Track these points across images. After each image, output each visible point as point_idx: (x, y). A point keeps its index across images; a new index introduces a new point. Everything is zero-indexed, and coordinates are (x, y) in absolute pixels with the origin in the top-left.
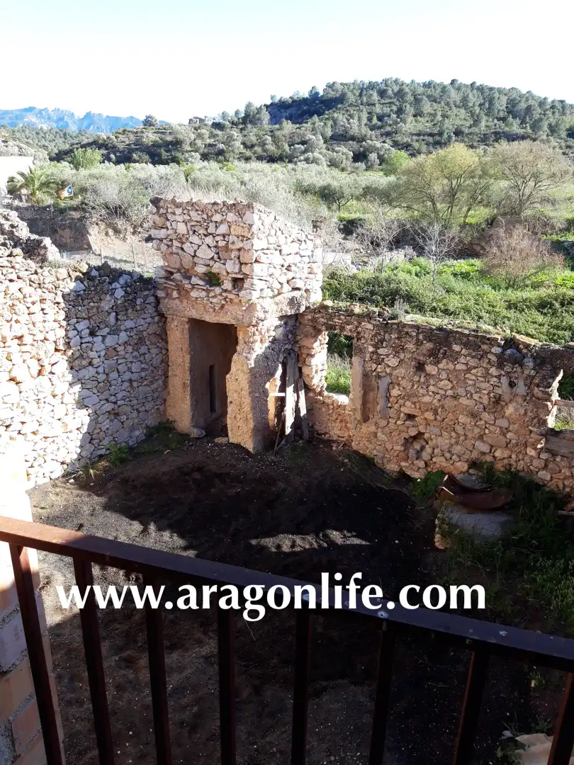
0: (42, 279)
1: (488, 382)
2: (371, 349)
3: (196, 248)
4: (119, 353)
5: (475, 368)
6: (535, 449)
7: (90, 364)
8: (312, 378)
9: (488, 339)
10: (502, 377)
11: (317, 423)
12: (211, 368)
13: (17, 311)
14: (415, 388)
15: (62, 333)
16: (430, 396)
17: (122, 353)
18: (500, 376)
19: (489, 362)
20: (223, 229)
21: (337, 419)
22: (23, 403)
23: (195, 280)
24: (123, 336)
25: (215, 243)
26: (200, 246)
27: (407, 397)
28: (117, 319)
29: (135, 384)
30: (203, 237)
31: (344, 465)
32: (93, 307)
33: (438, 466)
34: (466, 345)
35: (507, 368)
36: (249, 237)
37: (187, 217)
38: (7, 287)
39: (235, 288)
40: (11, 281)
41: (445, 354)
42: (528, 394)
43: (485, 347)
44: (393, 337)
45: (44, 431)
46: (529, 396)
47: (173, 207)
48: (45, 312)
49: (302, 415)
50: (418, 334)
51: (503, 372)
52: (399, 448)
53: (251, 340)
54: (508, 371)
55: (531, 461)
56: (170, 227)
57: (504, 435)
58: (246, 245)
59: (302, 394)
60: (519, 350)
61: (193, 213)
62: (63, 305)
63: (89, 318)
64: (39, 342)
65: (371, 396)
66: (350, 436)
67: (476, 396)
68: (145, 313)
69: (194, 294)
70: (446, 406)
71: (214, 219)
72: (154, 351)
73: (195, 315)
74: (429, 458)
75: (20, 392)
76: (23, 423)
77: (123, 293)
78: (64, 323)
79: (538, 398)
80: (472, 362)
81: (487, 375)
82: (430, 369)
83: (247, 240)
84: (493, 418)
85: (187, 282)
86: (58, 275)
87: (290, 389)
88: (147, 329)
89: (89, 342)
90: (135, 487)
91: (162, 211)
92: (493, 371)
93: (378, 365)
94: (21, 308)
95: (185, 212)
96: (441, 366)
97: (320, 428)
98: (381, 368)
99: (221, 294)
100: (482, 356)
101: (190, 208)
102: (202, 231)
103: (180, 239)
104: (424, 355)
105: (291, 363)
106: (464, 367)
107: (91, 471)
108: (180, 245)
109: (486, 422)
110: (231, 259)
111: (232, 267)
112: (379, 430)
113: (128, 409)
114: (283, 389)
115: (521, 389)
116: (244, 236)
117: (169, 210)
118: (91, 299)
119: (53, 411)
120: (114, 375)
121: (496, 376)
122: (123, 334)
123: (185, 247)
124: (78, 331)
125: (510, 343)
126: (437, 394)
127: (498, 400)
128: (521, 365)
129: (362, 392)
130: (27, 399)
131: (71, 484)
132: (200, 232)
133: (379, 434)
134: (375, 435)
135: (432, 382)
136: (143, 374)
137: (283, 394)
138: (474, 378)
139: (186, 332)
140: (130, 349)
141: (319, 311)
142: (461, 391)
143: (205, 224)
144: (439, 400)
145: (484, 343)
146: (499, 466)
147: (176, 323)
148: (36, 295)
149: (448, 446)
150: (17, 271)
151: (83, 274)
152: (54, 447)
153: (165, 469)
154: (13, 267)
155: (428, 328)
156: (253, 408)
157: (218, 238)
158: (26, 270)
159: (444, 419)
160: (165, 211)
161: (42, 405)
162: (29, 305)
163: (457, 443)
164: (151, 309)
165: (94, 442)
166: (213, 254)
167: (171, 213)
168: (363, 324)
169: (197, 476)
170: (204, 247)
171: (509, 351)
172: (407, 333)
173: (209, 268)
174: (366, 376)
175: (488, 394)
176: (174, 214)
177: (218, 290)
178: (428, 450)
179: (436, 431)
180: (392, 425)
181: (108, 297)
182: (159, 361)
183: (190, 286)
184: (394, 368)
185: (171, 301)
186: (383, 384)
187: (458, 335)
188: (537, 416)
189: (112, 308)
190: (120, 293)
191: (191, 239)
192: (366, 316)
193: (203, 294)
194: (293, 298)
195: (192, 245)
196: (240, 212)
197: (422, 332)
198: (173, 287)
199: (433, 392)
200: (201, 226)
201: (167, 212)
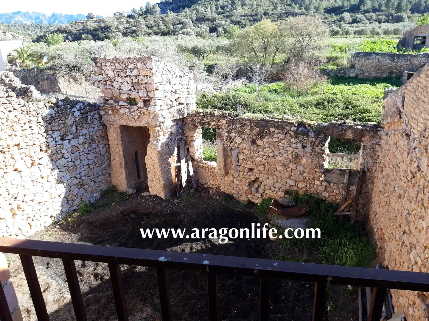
0: (28, 109)
1: (291, 146)
2: (226, 134)
3: (120, 85)
4: (80, 149)
5: (283, 139)
6: (319, 181)
7: (63, 157)
8: (195, 154)
9: (289, 123)
10: (298, 143)
11: (200, 178)
12: (136, 153)
13: (15, 129)
14: (252, 153)
15: (44, 140)
16: (261, 157)
17: (82, 149)
18: (297, 143)
19: (290, 136)
20: (135, 72)
21: (211, 175)
22: (24, 183)
23: (121, 103)
25: (131, 81)
26: (122, 83)
27: (248, 159)
28: (77, 129)
29: (91, 166)
30: (124, 78)
31: (217, 200)
32: (61, 124)
33: (268, 195)
34: (278, 127)
35: (300, 138)
36: (151, 76)
37: (113, 67)
38: (8, 115)
39: (145, 106)
40: (10, 111)
41: (266, 133)
42: (312, 151)
43: (287, 128)
44: (237, 126)
45: (38, 199)
46: (313, 152)
47: (105, 62)
48: (32, 128)
49: (191, 175)
50: (251, 124)
51: (298, 141)
52: (246, 187)
53: (158, 134)
54: (301, 139)
55: (318, 188)
56: (104, 74)
57: (302, 175)
58: (150, 81)
59: (190, 163)
60: (306, 128)
61: (117, 65)
62: (42, 123)
63: (60, 130)
64: (30, 146)
65: (229, 160)
66: (219, 184)
67: (285, 155)
68: (94, 124)
69: (121, 111)
70: (269, 162)
71: (129, 67)
72: (101, 146)
73: (123, 123)
74: (263, 191)
75: (21, 177)
76: (25, 195)
77: (79, 114)
78: (44, 134)
79: (318, 153)
80: (282, 137)
81: (290, 143)
82: (259, 142)
83: (149, 78)
84: (295, 166)
85: (117, 104)
86: (39, 106)
87: (183, 161)
88: (95, 133)
89: (60, 144)
90: (96, 227)
91: (99, 65)
92: (293, 140)
93: (231, 143)
94: (17, 127)
95: (112, 64)
96: (264, 140)
97: (202, 181)
98: (232, 144)
99: (137, 110)
100: (286, 133)
101: (114, 62)
102: (123, 75)
103: (111, 80)
104: (255, 135)
105: (182, 146)
106: (277, 140)
107: (69, 219)
108: (111, 84)
109: (292, 169)
110: (142, 89)
111: (142, 94)
112: (235, 179)
113: (89, 181)
114: (179, 161)
115: (309, 149)
116: (148, 76)
117: (103, 64)
118: (60, 118)
119: (42, 186)
120: (78, 162)
121: (295, 143)
122: (81, 138)
123: (113, 84)
124: (54, 138)
125: (301, 124)
126: (264, 156)
127: (297, 156)
128: (308, 136)
129: (223, 159)
130: (26, 181)
131: (58, 228)
132: (122, 75)
133: (235, 181)
134: (233, 182)
135: (260, 149)
136: (96, 160)
137: (179, 164)
138: (283, 145)
139: (119, 133)
140: (86, 146)
141: (196, 115)
142: (276, 153)
143: (125, 70)
144: (266, 159)
145: (287, 126)
146: (301, 192)
147: (112, 129)
148: (26, 118)
149: (272, 184)
150: (13, 105)
151: (54, 104)
152: (45, 208)
153: (114, 214)
154: (10, 103)
155: (256, 120)
156: (162, 174)
157: (133, 78)
158: (19, 104)
159: (269, 169)
160: (100, 65)
161: (35, 184)
162: (22, 125)
163: (277, 182)
164: (97, 122)
165: (70, 202)
166: (131, 87)
167: (104, 65)
168: (220, 120)
169: (133, 216)
170: (125, 83)
171: (300, 129)
172: (245, 124)
173: (129, 95)
174: (224, 149)
175: (292, 153)
176: (106, 66)
177: (135, 108)
178: (262, 187)
179: (265, 176)
180: (241, 176)
181: (70, 117)
182: (104, 152)
183: (119, 107)
184: (239, 144)
185: (109, 116)
186: (234, 153)
187: (272, 123)
188: (319, 163)
189: (73, 123)
190: (77, 114)
191: (117, 80)
192: (222, 116)
193: (127, 110)
194: (179, 109)
195: (118, 83)
196: (144, 62)
197: (253, 123)
198: (109, 108)
199: (262, 155)
200: (122, 72)
201: (102, 65)
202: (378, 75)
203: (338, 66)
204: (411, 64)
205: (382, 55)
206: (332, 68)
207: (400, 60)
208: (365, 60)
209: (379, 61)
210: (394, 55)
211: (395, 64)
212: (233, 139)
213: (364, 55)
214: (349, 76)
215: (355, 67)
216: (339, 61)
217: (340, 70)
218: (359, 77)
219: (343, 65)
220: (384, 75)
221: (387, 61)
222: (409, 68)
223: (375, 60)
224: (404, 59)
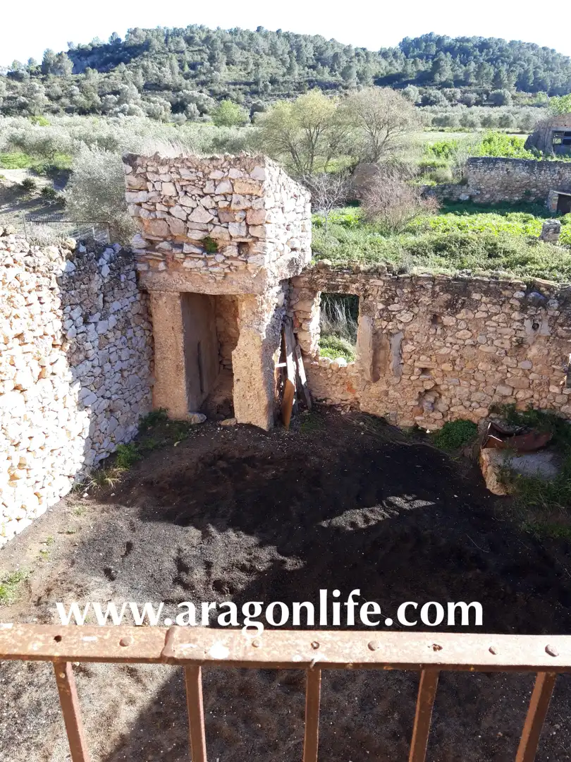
0: (36, 261)
1: (510, 326)
2: (381, 306)
3: (189, 212)
4: (110, 341)
5: (496, 314)
6: (558, 386)
7: (87, 358)
8: (310, 344)
9: (510, 284)
10: (525, 320)
11: (313, 389)
13: (16, 303)
14: (431, 341)
15: (58, 324)
16: (448, 347)
17: (112, 340)
18: (523, 319)
19: (512, 308)
20: (224, 187)
21: (337, 383)
22: (30, 415)
23: (187, 248)
24: (112, 320)
25: (214, 205)
26: (193, 209)
27: (423, 351)
28: (104, 301)
29: (126, 374)
30: (198, 198)
31: (362, 428)
32: (83, 290)
33: (456, 415)
34: (487, 293)
35: (531, 311)
36: (260, 194)
37: (175, 176)
38: (5, 275)
39: (241, 254)
40: (7, 266)
41: (463, 304)
42: (552, 334)
43: (507, 293)
44: (405, 291)
45: (51, 443)
46: (554, 336)
47: (156, 165)
48: (42, 301)
49: (302, 383)
50: (434, 286)
51: (526, 316)
52: (414, 403)
53: (260, 309)
54: (532, 314)
55: (554, 399)
56: (150, 188)
57: (527, 376)
58: (256, 204)
59: (300, 360)
60: (541, 293)
61: (183, 171)
62: (58, 291)
63: (81, 304)
64: (39, 338)
65: (382, 354)
66: (356, 399)
67: (496, 343)
68: (129, 291)
69: (188, 264)
70: (464, 356)
71: (212, 176)
72: (139, 333)
73: (190, 287)
74: (447, 408)
75: (26, 402)
76: (30, 438)
77: (109, 271)
78: (60, 313)
79: (562, 337)
80: (494, 309)
81: (509, 319)
82: (447, 320)
83: (256, 199)
84: (515, 361)
85: (179, 251)
86: (51, 255)
88: (131, 308)
89: (82, 332)
90: (162, 489)
91: (139, 170)
92: (516, 315)
93: (389, 322)
94: (19, 298)
95: (173, 170)
96: (459, 316)
97: (319, 394)
99: (223, 262)
100: (504, 302)
101: (180, 166)
102: (196, 192)
103: (167, 201)
104: (441, 307)
105: (288, 329)
106: (485, 315)
107: (109, 480)
108: (166, 209)
109: (508, 367)
110: (234, 222)
111: (236, 230)
112: (391, 387)
113: (122, 403)
114: (283, 359)
115: (545, 329)
116: (251, 195)
117: (150, 169)
118: (82, 280)
119: (57, 418)
120: (107, 367)
121: (518, 321)
122: (112, 318)
123: (172, 211)
124: (73, 320)
125: (532, 287)
126: (455, 344)
127: (520, 344)
128: (545, 307)
129: (372, 352)
130: (32, 409)
131: (86, 499)
132: (193, 193)
133: (391, 392)
134: (387, 393)
135: (449, 333)
136: (132, 361)
137: (283, 365)
138: (495, 324)
139: (178, 308)
140: (118, 333)
141: (319, 272)
142: (480, 339)
143: (201, 183)
144: (457, 351)
145: (506, 289)
146: (522, 407)
147: (164, 299)
148: (31, 279)
149: (467, 395)
150: (12, 254)
151: (73, 251)
152: (60, 460)
153: (186, 463)
154: (8, 250)
155: (445, 279)
156: (265, 383)
157: (217, 199)
158: (21, 252)
159: (462, 369)
160: (144, 171)
161: (47, 413)
162: (26, 294)
163: (477, 390)
164: (133, 286)
165: (97, 446)
166: (212, 217)
167: (153, 172)
168: (371, 281)
169: (222, 464)
171: (532, 295)
172: (422, 286)
173: (206, 233)
174: (376, 334)
175: (510, 339)
176: (157, 172)
177: (219, 258)
178: (445, 400)
179: (455, 381)
180: (405, 382)
181: (97, 277)
182: (143, 345)
183: (182, 256)
184: (407, 324)
185: (156, 275)
186: (395, 341)
187: (477, 284)
188: (561, 354)
189: (100, 289)
190: (106, 271)
191: (181, 201)
192: (375, 272)
193: (201, 263)
194: (292, 260)
195: (184, 208)
196: (247, 168)
197: (439, 284)
198: (158, 258)
199: (451, 343)
200: (194, 185)
201: (147, 171)
202: (507, 197)
203: (437, 180)
204: (560, 179)
205: (513, 163)
206: (430, 185)
207: (543, 172)
208: (485, 171)
209: (508, 173)
210: (534, 162)
211: (535, 178)
212: (394, 315)
213: (483, 162)
214: (459, 200)
215: (469, 183)
216: (439, 172)
217: (443, 189)
218: (476, 200)
219: (446, 179)
220: (517, 199)
221: (521, 174)
222: (557, 185)
223: (501, 172)
224: (550, 170)
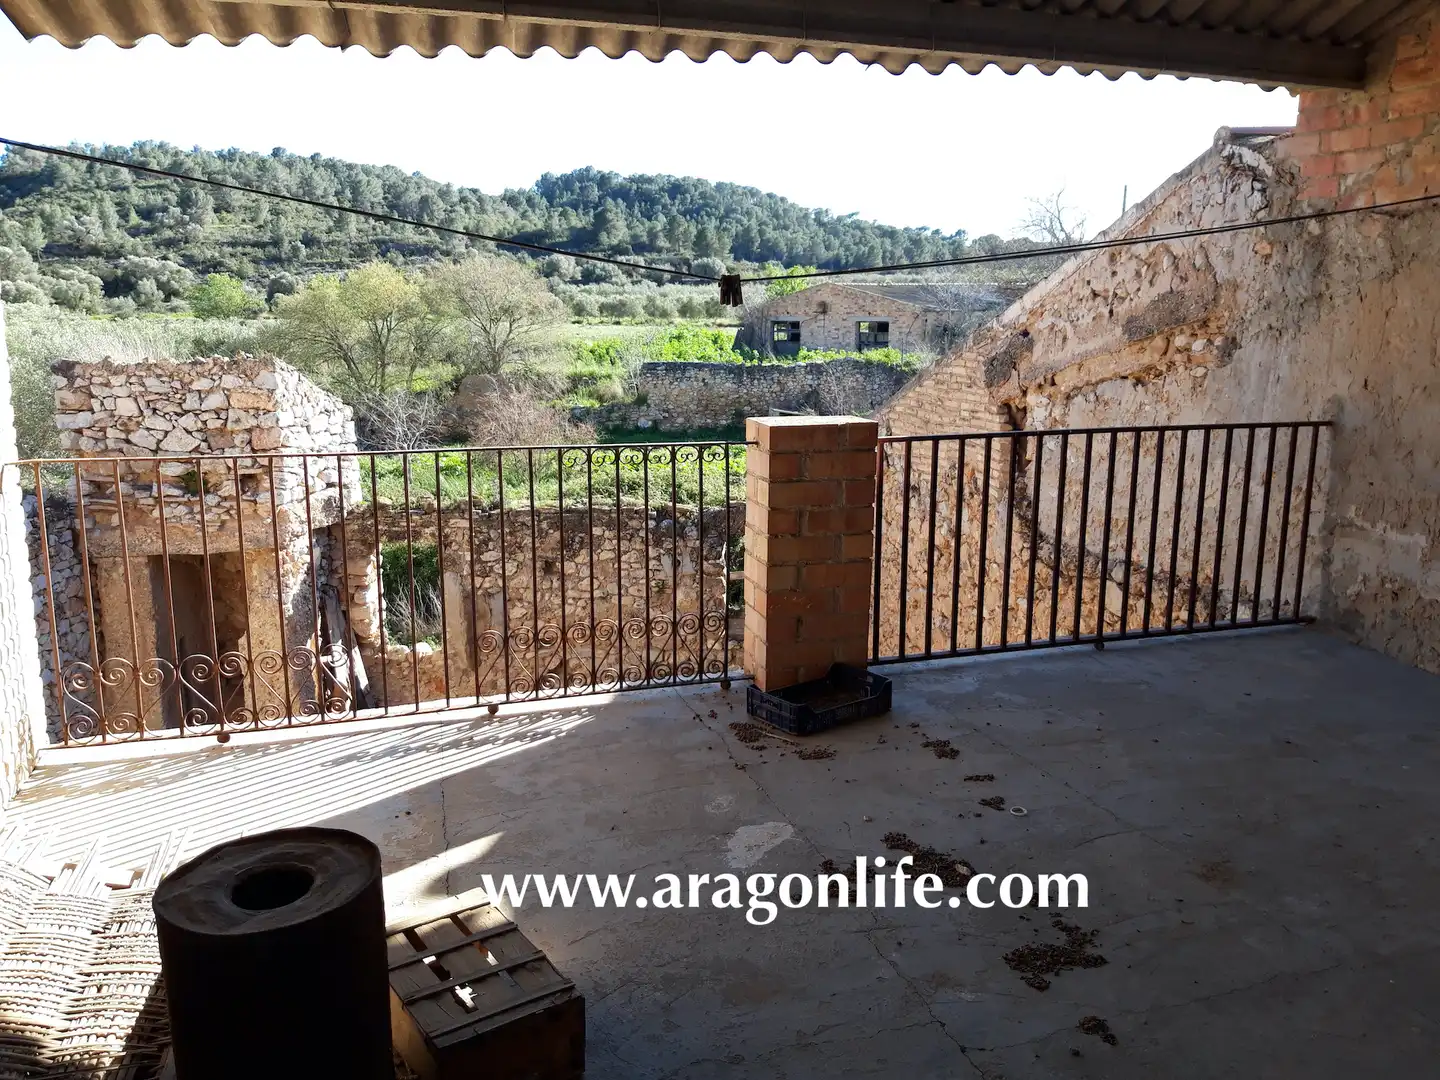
1: (645, 567)
2: (469, 557)
3: (161, 437)
5: (625, 552)
6: (717, 641)
8: (370, 625)
9: (636, 512)
10: (663, 557)
14: (547, 598)
16: (571, 604)
18: (659, 556)
19: (642, 542)
20: (215, 401)
23: (158, 490)
25: (200, 425)
26: (167, 433)
30: (174, 417)
34: (609, 525)
35: (668, 544)
36: (270, 407)
37: (137, 389)
39: (244, 492)
41: (582, 542)
42: (697, 572)
43: (633, 523)
46: (699, 574)
47: (106, 374)
49: (363, 686)
51: (662, 551)
53: (281, 571)
54: (669, 547)
56: (98, 408)
58: (266, 421)
59: (356, 653)
60: (677, 520)
61: (150, 382)
65: (481, 627)
67: (632, 591)
68: (62, 560)
70: (594, 614)
71: (195, 386)
72: (80, 628)
79: (710, 575)
80: (621, 546)
81: (642, 559)
83: (265, 414)
84: (659, 614)
85: (145, 494)
87: (338, 648)
88: (67, 588)
91: (79, 382)
92: (650, 551)
93: (484, 578)
95: (133, 380)
96: (579, 559)
98: (490, 582)
99: (218, 505)
100: (632, 536)
101: (144, 374)
102: (171, 408)
103: (124, 424)
104: (553, 549)
105: (331, 604)
106: (611, 555)
108: (123, 436)
110: (234, 447)
114: (326, 650)
115: (688, 566)
116: (257, 409)
117: (96, 380)
121: (654, 559)
123: (132, 437)
125: (664, 513)
126: (580, 599)
127: (662, 589)
128: (683, 537)
129: (465, 624)
132: (165, 410)
135: (569, 584)
137: (327, 659)
138: (625, 566)
139: (146, 581)
141: (373, 515)
142: (610, 589)
143: (179, 396)
144: (583, 609)
145: (632, 518)
147: (122, 569)
155: (553, 512)
157: (205, 417)
160: (87, 383)
164: (68, 552)
166: (197, 442)
167: (101, 384)
168: (452, 521)
170: (179, 433)
171: (666, 523)
172: (522, 523)
173: (189, 466)
174: (467, 598)
176: (107, 385)
177: (212, 500)
179: (587, 651)
182: (85, 647)
183: (151, 501)
184: (510, 578)
185: (107, 535)
186: (496, 604)
187: (596, 515)
188: (713, 598)
191: (147, 423)
192: (455, 509)
193: (182, 510)
194: (329, 499)
195: (152, 432)
196: (249, 372)
197: (545, 519)
198: (110, 508)
199: (574, 599)
200: (168, 400)
201: (91, 383)
202: (709, 421)
203: (600, 399)
204: (782, 391)
205: (710, 371)
206: (588, 405)
207: (756, 382)
208: (671, 383)
209: (706, 384)
210: (740, 367)
211: (745, 391)
212: (491, 567)
213: (666, 370)
214: (637, 427)
215: (649, 402)
216: (602, 386)
217: (610, 410)
218: (663, 428)
219: (614, 397)
220: (724, 422)
221: (726, 386)
222: (779, 400)
223: (695, 383)
224: (765, 379)
